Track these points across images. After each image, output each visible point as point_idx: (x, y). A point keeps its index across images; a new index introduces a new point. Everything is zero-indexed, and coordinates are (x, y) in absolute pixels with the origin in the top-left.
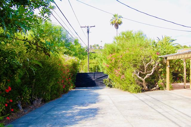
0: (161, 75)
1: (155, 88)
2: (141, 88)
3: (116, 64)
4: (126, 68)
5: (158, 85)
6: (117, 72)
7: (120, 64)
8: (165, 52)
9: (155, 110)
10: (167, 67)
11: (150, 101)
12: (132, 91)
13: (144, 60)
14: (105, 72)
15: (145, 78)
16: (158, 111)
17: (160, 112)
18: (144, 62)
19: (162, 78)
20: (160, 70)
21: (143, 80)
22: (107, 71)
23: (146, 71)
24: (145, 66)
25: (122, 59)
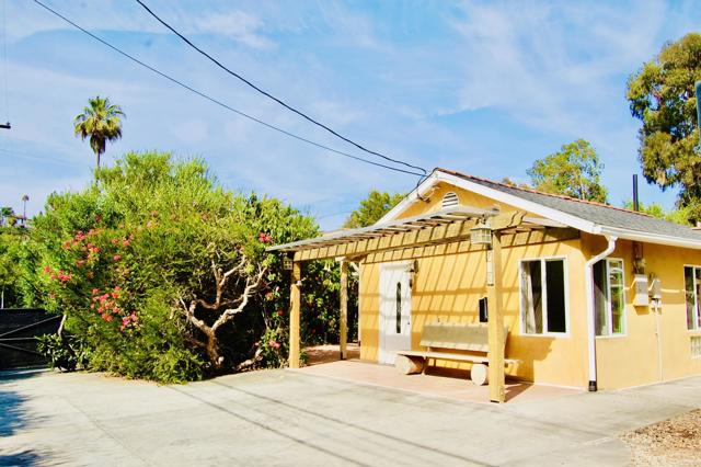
0: (271, 316)
1: (248, 362)
2: (201, 363)
3: (105, 272)
4: (146, 285)
5: (259, 351)
6: (105, 303)
7: (122, 271)
8: (288, 234)
9: (281, 434)
10: (293, 286)
11: (248, 407)
12: (165, 377)
13: (216, 257)
14: (51, 305)
15: (216, 325)
16: (294, 435)
17: (299, 439)
18: (214, 266)
19: (273, 324)
20: (269, 297)
21: (211, 331)
22: (61, 302)
23: (221, 301)
24: (218, 279)
25: (130, 250)
